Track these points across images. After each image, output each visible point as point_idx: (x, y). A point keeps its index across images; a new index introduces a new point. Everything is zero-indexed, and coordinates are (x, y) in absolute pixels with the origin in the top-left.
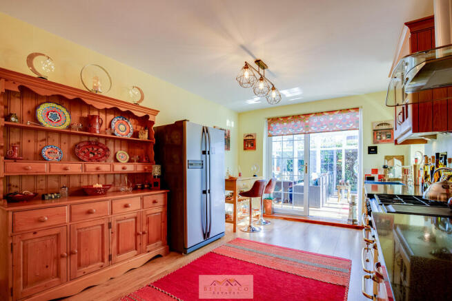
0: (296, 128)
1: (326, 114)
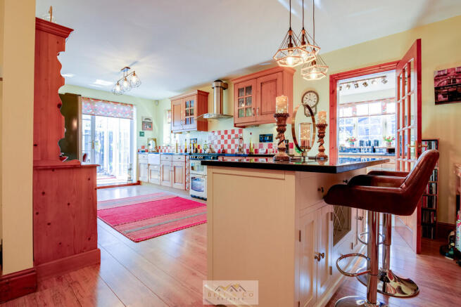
1: (112, 103)
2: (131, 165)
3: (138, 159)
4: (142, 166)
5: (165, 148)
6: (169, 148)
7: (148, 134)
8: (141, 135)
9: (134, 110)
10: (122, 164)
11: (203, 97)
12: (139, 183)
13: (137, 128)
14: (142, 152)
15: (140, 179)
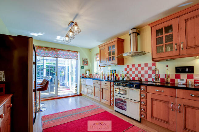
0: (53, 54)
1: (67, 51)
2: (77, 84)
3: (80, 81)
4: (83, 85)
5: (95, 75)
6: (97, 75)
7: (86, 67)
8: (82, 68)
9: (79, 54)
10: (73, 83)
11: (121, 42)
12: (81, 95)
13: (80, 64)
14: (83, 77)
15: (82, 93)
